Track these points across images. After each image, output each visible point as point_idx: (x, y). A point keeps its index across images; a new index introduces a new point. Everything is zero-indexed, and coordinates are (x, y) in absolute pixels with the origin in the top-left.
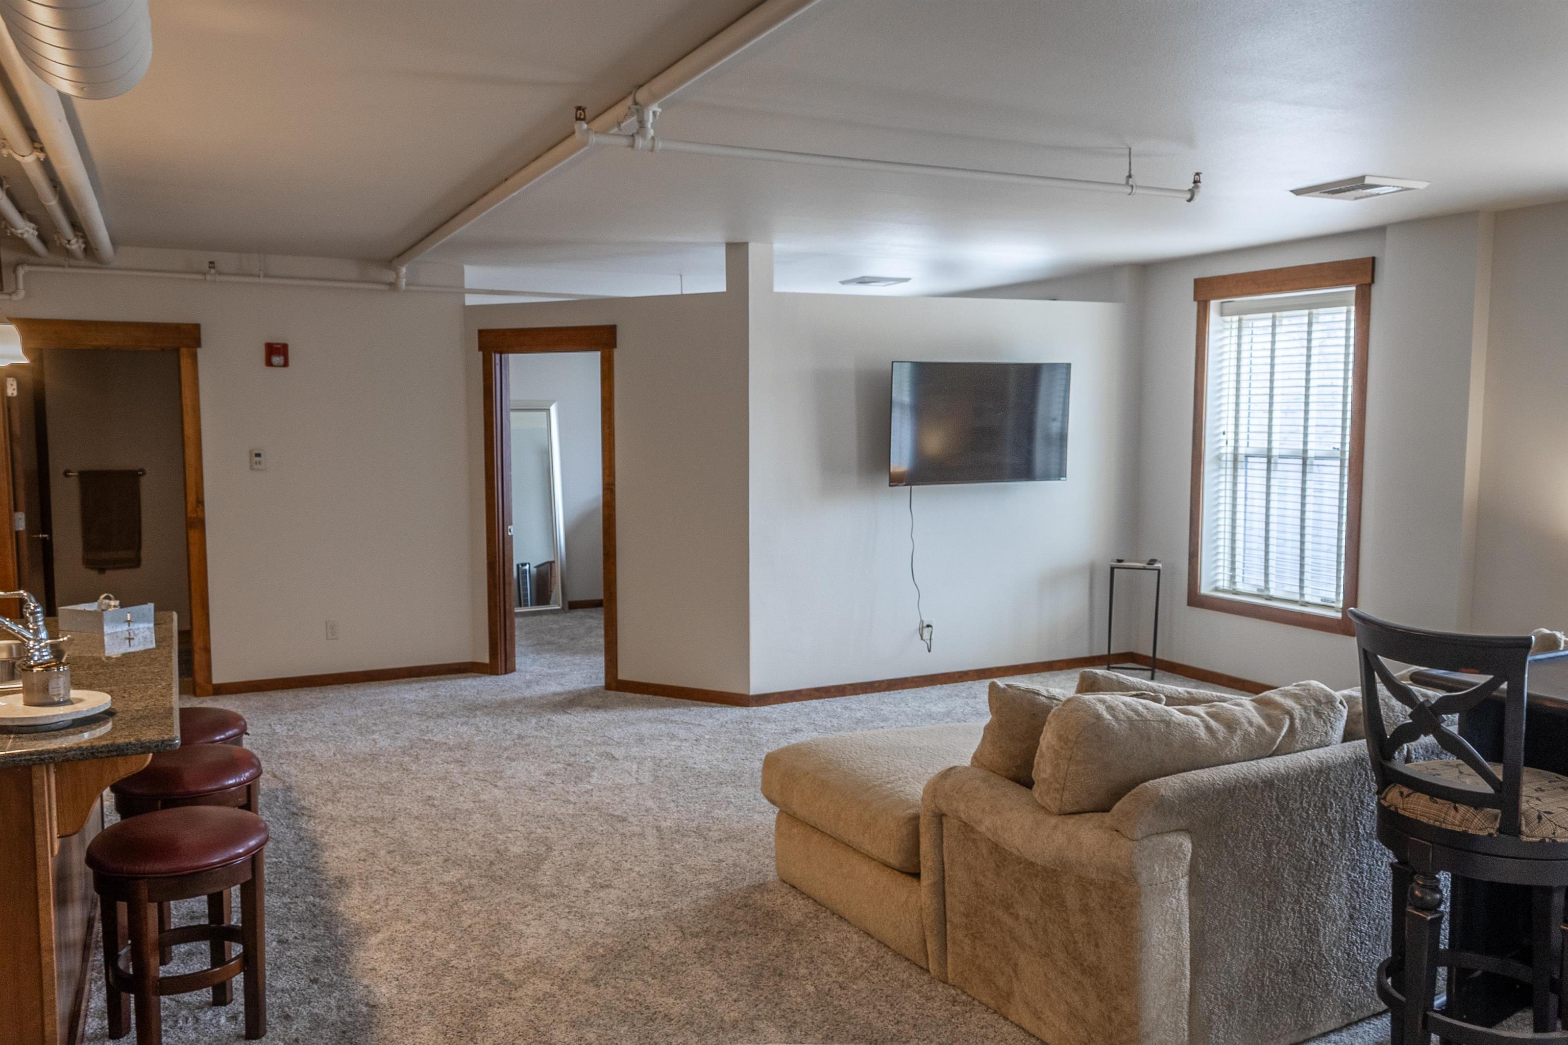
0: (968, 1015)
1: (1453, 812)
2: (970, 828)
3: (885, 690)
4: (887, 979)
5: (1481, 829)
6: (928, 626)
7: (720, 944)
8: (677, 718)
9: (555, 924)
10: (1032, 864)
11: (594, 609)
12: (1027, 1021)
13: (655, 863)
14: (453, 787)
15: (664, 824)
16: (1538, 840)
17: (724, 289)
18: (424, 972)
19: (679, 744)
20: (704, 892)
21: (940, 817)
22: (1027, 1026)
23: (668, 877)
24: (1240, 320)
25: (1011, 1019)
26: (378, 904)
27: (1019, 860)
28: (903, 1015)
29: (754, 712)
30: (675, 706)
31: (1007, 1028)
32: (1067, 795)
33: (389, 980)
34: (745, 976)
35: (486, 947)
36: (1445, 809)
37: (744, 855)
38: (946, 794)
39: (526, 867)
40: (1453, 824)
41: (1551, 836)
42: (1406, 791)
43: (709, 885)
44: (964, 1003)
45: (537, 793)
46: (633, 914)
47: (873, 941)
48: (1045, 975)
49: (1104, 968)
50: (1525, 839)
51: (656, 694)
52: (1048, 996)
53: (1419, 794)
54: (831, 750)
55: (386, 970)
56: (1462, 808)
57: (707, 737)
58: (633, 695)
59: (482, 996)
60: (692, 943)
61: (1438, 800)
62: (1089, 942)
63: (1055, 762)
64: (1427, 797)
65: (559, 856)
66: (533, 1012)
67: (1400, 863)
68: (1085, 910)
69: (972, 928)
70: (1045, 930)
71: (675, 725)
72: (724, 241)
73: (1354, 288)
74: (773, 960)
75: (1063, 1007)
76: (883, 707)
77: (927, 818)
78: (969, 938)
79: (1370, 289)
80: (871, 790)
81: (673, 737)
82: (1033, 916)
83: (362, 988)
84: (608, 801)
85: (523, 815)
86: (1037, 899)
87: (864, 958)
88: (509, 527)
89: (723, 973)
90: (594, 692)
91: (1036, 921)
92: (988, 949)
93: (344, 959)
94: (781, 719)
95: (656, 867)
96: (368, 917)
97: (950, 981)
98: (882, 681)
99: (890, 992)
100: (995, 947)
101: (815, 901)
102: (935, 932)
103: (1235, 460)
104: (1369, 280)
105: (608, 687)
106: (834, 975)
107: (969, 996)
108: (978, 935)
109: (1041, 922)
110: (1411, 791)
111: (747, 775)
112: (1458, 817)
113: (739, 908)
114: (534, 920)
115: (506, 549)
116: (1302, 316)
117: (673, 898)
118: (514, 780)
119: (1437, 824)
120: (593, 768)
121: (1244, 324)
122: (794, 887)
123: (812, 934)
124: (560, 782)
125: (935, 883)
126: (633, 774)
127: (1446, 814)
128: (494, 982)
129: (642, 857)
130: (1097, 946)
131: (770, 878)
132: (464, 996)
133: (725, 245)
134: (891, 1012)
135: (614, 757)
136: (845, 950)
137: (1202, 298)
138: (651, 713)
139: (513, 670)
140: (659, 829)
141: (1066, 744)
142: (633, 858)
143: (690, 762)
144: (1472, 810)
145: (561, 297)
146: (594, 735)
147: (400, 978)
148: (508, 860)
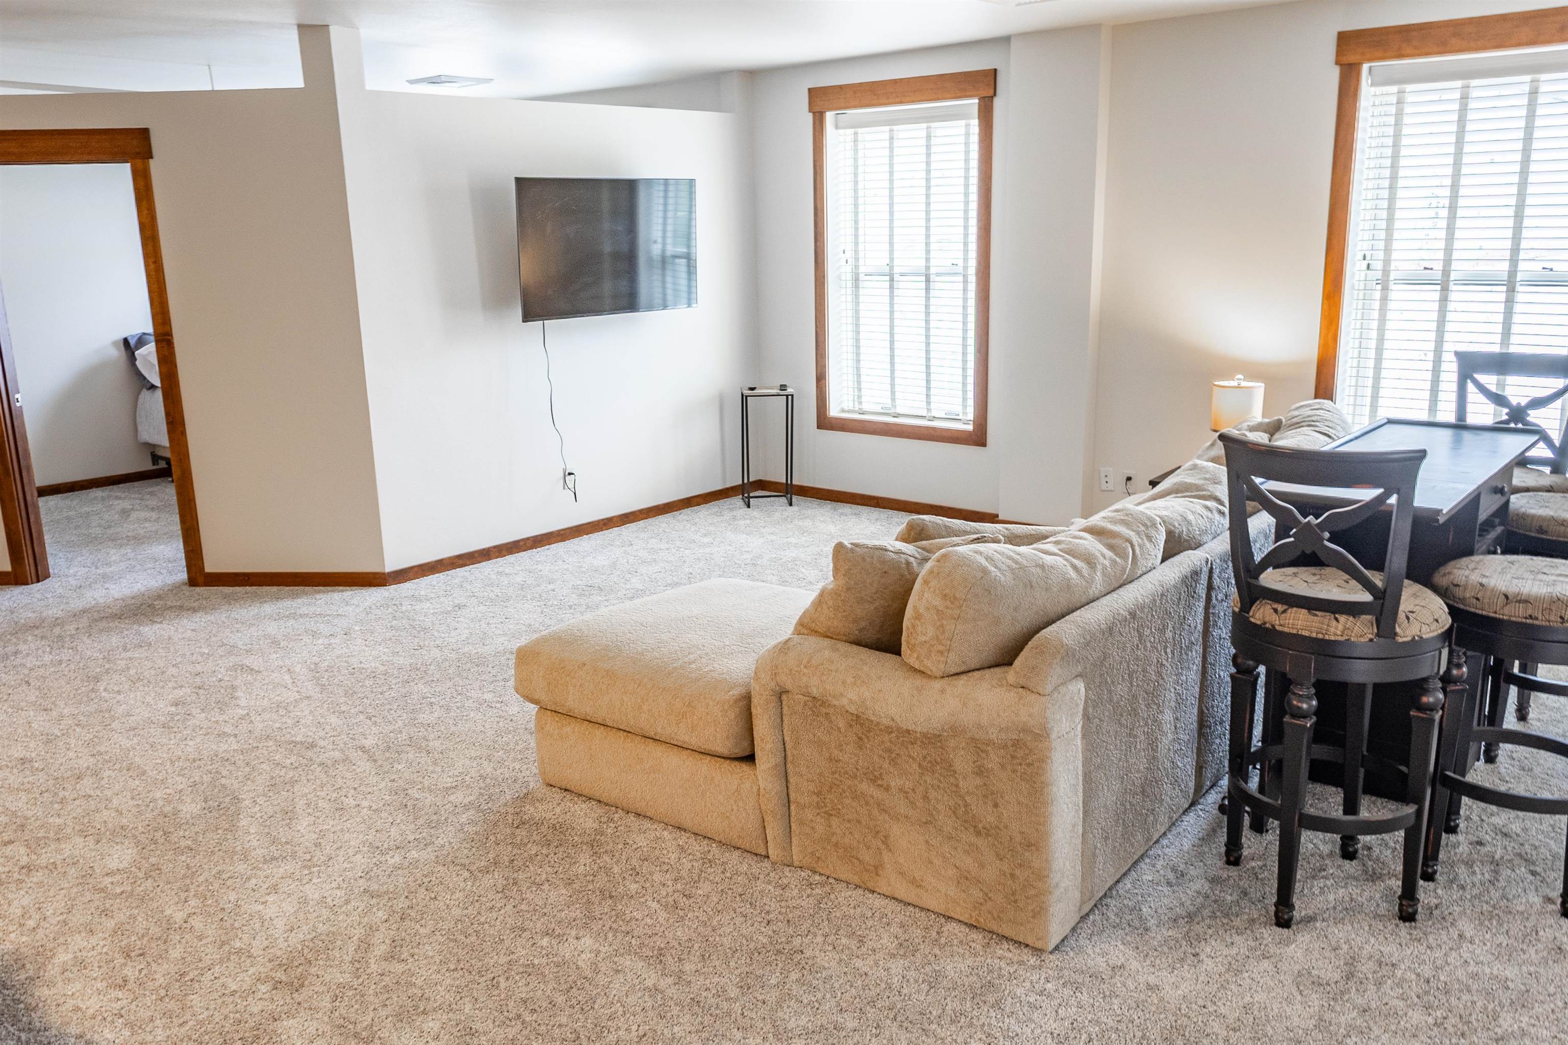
0: (832, 896)
1: (1334, 623)
2: (819, 703)
3: (531, 548)
4: (728, 875)
5: (1361, 636)
6: (570, 474)
7: (521, 876)
8: (304, 610)
9: (301, 894)
10: (908, 731)
11: (115, 487)
12: (902, 892)
13: (383, 791)
14: (49, 741)
15: (368, 743)
16: (1409, 639)
17: (301, 85)
18: (154, 997)
19: (326, 641)
20: (464, 816)
21: (781, 694)
22: (901, 895)
23: (410, 807)
24: (856, 134)
25: (878, 891)
26: (30, 917)
27: (889, 730)
28: (768, 912)
29: (396, 591)
30: (295, 596)
31: (878, 902)
32: (952, 656)
33: (109, 1019)
34: (572, 908)
35: (223, 943)
36: (1326, 621)
37: (486, 763)
38: (791, 670)
39: (217, 829)
40: (1335, 635)
41: (1419, 633)
42: (1280, 608)
43: (466, 808)
44: (823, 885)
45: (175, 730)
46: (393, 861)
47: (687, 835)
48: (927, 842)
49: (1006, 827)
50: (1400, 640)
51: (260, 584)
52: (931, 863)
53: (1295, 609)
54: (599, 634)
55: (97, 1007)
56: (1342, 618)
57: (357, 628)
58: (231, 588)
59: (256, 1010)
60: (487, 881)
61: (1317, 613)
62: (985, 803)
63: (938, 623)
64: (1304, 611)
65: (254, 807)
66: (337, 1014)
67: (1238, 672)
68: (980, 771)
69: (826, 806)
70: (926, 798)
71: (308, 619)
72: (294, 22)
73: (977, 101)
74: (593, 881)
75: (951, 872)
76: (540, 567)
77: (764, 697)
78: (822, 817)
79: (992, 101)
80: (675, 674)
81: (315, 634)
82: (908, 785)
83: (73, 1040)
84: (277, 725)
85: (172, 762)
86: (915, 766)
87: (691, 857)
88: (17, 396)
89: (545, 910)
90: (175, 589)
91: (913, 790)
92: (848, 825)
93: (22, 1006)
94: (433, 595)
95: (387, 798)
96: (24, 939)
97: (796, 863)
98: (528, 539)
99: (740, 890)
100: (859, 822)
101: (599, 801)
102: (779, 817)
103: (856, 280)
104: (991, 93)
105: (193, 582)
106: (670, 883)
107: (821, 874)
108: (833, 812)
109: (920, 790)
110: (1285, 607)
111: (432, 667)
112: (1340, 627)
113: (517, 827)
114: (269, 894)
115: (16, 424)
116: (919, 130)
117: (432, 831)
118: (132, 718)
119: (1320, 636)
120: (234, 688)
121: (860, 137)
122: (566, 790)
123: (617, 841)
124: (199, 711)
125: (776, 765)
126: (290, 686)
127: (1328, 625)
128: (264, 988)
129: (363, 788)
130: (996, 805)
131: (532, 785)
132: (232, 1015)
133: (296, 27)
134: (755, 912)
135: (252, 670)
136: (665, 852)
137: (818, 109)
138: (268, 608)
139: (47, 576)
140: (362, 748)
141: (952, 603)
142: (352, 791)
143: (354, 661)
144: (1351, 618)
145: (48, 90)
146: (209, 645)
147: (123, 1012)
148: (187, 823)
